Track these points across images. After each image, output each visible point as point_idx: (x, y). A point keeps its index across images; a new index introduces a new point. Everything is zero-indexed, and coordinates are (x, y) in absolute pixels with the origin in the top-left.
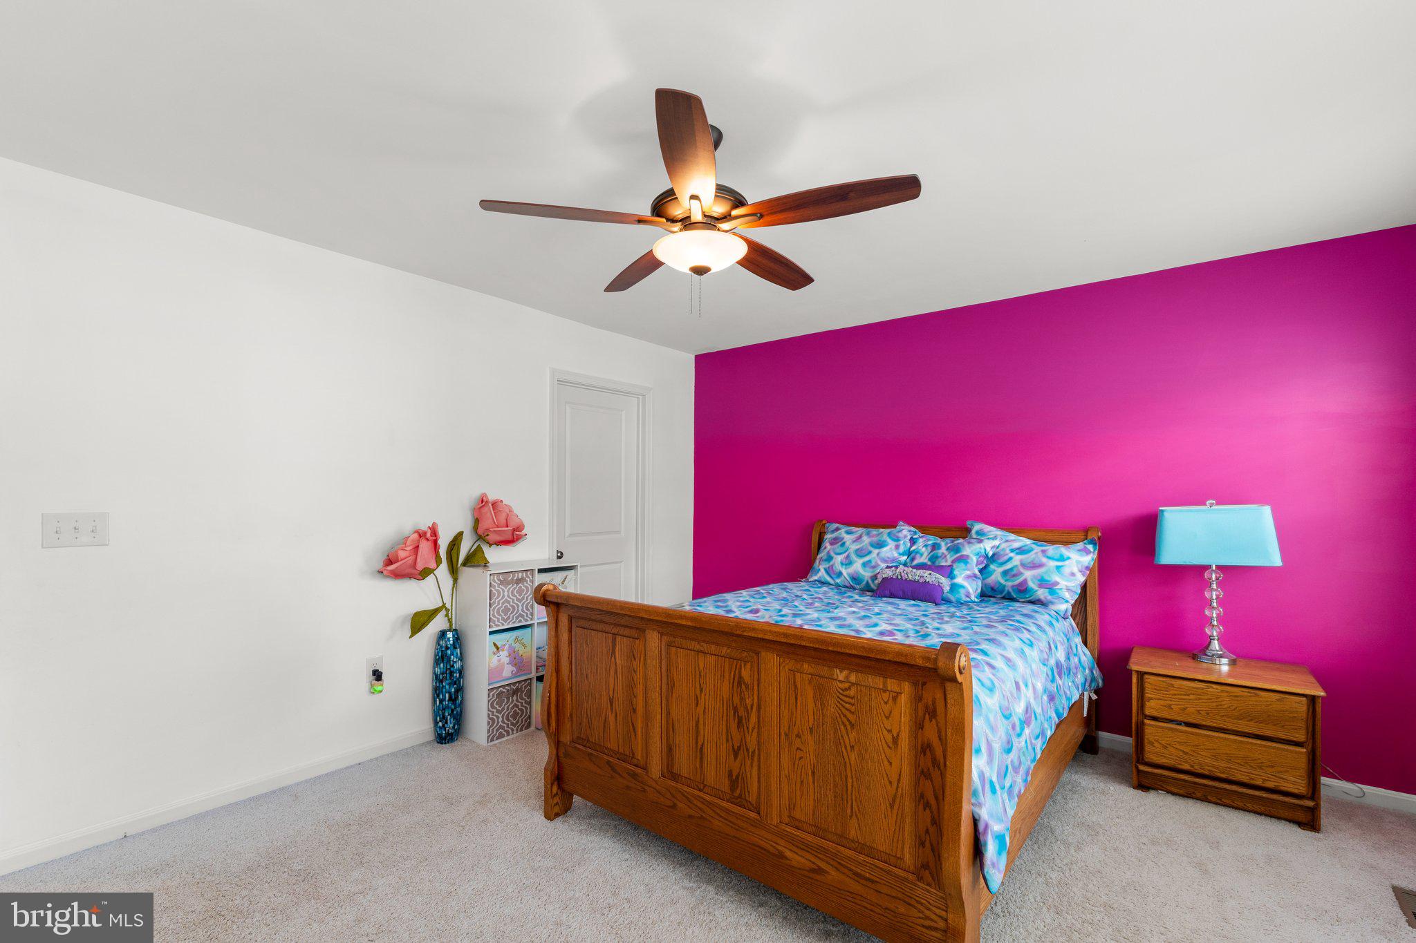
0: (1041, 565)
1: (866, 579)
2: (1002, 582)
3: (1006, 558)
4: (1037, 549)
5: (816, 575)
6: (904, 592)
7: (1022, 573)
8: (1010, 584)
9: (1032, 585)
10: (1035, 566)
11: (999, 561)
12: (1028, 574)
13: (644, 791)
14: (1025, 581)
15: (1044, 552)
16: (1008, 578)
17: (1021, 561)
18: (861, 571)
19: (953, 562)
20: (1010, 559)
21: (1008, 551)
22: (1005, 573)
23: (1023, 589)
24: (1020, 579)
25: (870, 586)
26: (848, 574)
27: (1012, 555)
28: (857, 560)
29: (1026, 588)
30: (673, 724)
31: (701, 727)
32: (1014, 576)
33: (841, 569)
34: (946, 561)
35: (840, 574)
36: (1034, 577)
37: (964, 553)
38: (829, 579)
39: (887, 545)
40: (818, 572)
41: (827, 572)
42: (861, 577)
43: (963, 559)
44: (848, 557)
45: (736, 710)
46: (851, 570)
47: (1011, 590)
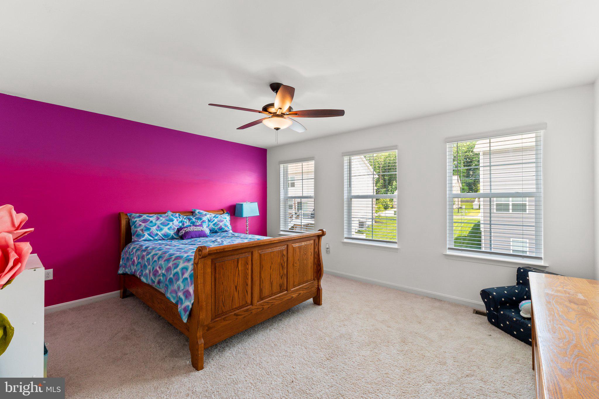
0: (223, 221)
1: (171, 234)
2: (214, 227)
3: (213, 220)
4: (219, 216)
5: (143, 237)
6: (196, 235)
7: (219, 224)
8: (217, 227)
9: (223, 227)
10: (222, 221)
11: (211, 221)
12: (221, 224)
13: (252, 312)
14: (221, 226)
15: (221, 217)
16: (215, 226)
17: (217, 220)
18: (168, 232)
19: (201, 223)
20: (214, 220)
21: (213, 218)
22: (214, 224)
23: (221, 228)
24: (220, 226)
25: (174, 237)
26: (162, 234)
27: (214, 219)
28: (164, 227)
29: (222, 228)
30: (263, 281)
31: (272, 276)
32: (217, 225)
33: (157, 232)
34: (199, 223)
35: (157, 234)
36: (223, 224)
37: (204, 220)
38: (151, 238)
39: (174, 220)
40: (144, 236)
41: (149, 235)
42: (169, 234)
43: (204, 221)
44: (158, 227)
45: (282, 264)
46: (163, 232)
47: (217, 230)
